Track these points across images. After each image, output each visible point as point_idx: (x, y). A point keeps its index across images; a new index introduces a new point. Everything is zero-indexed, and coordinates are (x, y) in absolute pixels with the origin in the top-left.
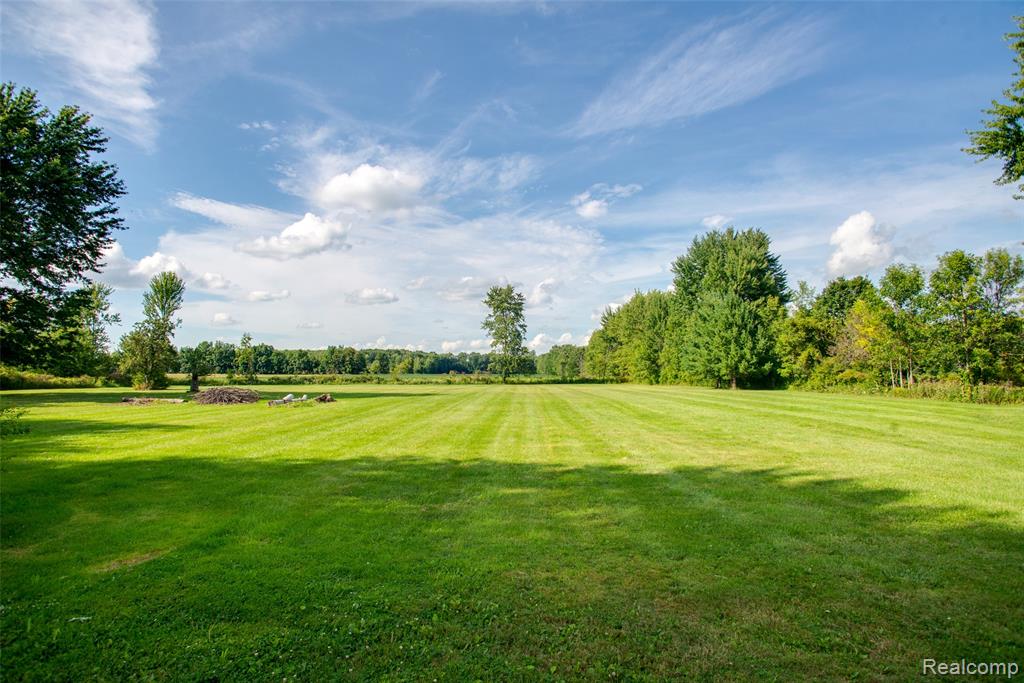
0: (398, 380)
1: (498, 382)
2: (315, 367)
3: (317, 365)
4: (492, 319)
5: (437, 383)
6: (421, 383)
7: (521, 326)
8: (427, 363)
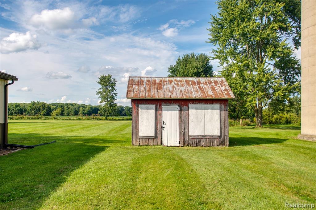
0: (55, 118)
1: (103, 120)
2: (24, 112)
3: (25, 111)
4: (101, 90)
5: (73, 120)
6: (66, 119)
7: (114, 94)
8: (86, 110)
